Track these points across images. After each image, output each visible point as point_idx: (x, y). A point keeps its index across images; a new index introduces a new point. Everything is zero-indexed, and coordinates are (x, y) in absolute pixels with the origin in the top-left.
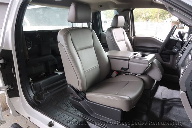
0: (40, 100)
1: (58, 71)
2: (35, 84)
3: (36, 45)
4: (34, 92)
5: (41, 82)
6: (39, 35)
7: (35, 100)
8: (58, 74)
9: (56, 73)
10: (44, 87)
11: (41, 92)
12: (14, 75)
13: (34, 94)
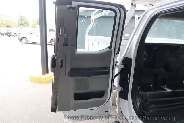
0: (145, 111)
1: (167, 87)
2: (142, 93)
3: (151, 57)
4: (141, 100)
5: (148, 93)
6: (157, 48)
7: (140, 108)
8: (166, 90)
9: (164, 88)
10: (150, 100)
11: (147, 103)
12: (128, 80)
13: (140, 102)
